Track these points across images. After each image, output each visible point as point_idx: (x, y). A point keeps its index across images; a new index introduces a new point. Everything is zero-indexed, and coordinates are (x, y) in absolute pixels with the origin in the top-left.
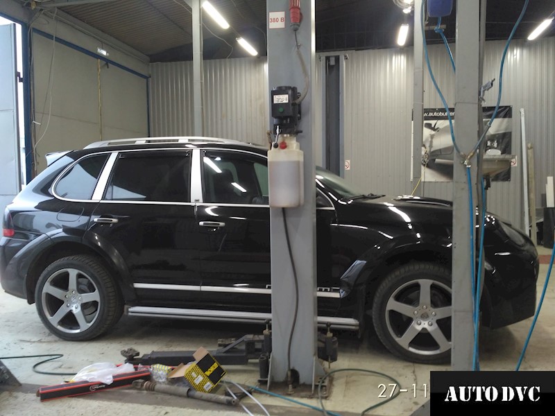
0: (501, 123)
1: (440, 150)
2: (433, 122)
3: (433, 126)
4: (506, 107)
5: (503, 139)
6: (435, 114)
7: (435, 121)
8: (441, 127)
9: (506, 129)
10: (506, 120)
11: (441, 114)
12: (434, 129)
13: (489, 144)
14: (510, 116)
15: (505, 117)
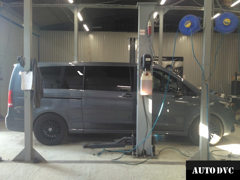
3: (156, 63)
4: (181, 57)
5: (180, 69)
6: (157, 59)
9: (181, 65)
13: (175, 70)
14: (183, 61)
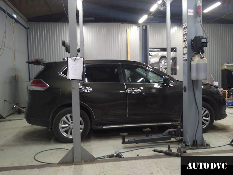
0: (173, 53)
1: (153, 63)
2: (150, 53)
4: (175, 48)
5: (174, 60)
6: (151, 50)
7: (151, 53)
8: (153, 55)
9: (175, 56)
10: (175, 52)
11: (153, 50)
12: (151, 55)
14: (176, 51)
15: (174, 51)
